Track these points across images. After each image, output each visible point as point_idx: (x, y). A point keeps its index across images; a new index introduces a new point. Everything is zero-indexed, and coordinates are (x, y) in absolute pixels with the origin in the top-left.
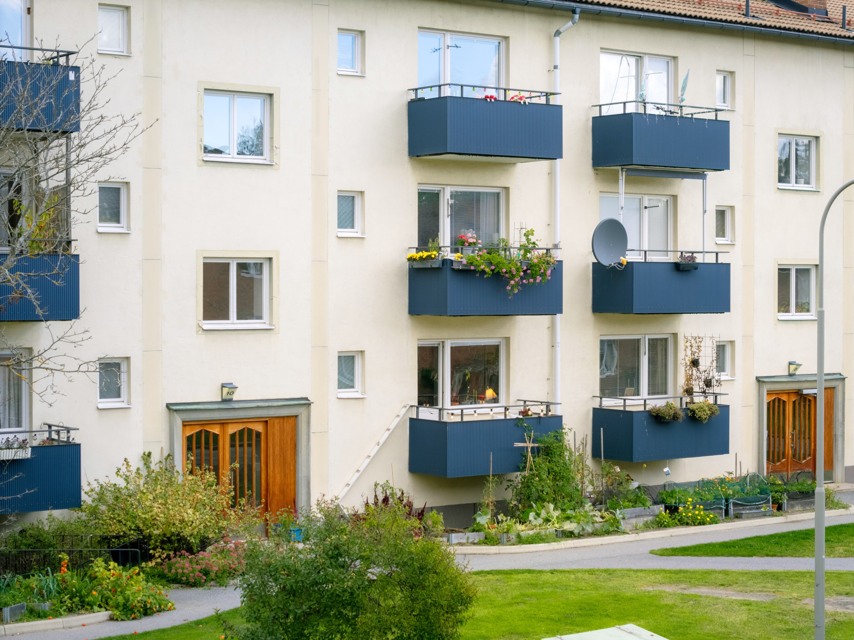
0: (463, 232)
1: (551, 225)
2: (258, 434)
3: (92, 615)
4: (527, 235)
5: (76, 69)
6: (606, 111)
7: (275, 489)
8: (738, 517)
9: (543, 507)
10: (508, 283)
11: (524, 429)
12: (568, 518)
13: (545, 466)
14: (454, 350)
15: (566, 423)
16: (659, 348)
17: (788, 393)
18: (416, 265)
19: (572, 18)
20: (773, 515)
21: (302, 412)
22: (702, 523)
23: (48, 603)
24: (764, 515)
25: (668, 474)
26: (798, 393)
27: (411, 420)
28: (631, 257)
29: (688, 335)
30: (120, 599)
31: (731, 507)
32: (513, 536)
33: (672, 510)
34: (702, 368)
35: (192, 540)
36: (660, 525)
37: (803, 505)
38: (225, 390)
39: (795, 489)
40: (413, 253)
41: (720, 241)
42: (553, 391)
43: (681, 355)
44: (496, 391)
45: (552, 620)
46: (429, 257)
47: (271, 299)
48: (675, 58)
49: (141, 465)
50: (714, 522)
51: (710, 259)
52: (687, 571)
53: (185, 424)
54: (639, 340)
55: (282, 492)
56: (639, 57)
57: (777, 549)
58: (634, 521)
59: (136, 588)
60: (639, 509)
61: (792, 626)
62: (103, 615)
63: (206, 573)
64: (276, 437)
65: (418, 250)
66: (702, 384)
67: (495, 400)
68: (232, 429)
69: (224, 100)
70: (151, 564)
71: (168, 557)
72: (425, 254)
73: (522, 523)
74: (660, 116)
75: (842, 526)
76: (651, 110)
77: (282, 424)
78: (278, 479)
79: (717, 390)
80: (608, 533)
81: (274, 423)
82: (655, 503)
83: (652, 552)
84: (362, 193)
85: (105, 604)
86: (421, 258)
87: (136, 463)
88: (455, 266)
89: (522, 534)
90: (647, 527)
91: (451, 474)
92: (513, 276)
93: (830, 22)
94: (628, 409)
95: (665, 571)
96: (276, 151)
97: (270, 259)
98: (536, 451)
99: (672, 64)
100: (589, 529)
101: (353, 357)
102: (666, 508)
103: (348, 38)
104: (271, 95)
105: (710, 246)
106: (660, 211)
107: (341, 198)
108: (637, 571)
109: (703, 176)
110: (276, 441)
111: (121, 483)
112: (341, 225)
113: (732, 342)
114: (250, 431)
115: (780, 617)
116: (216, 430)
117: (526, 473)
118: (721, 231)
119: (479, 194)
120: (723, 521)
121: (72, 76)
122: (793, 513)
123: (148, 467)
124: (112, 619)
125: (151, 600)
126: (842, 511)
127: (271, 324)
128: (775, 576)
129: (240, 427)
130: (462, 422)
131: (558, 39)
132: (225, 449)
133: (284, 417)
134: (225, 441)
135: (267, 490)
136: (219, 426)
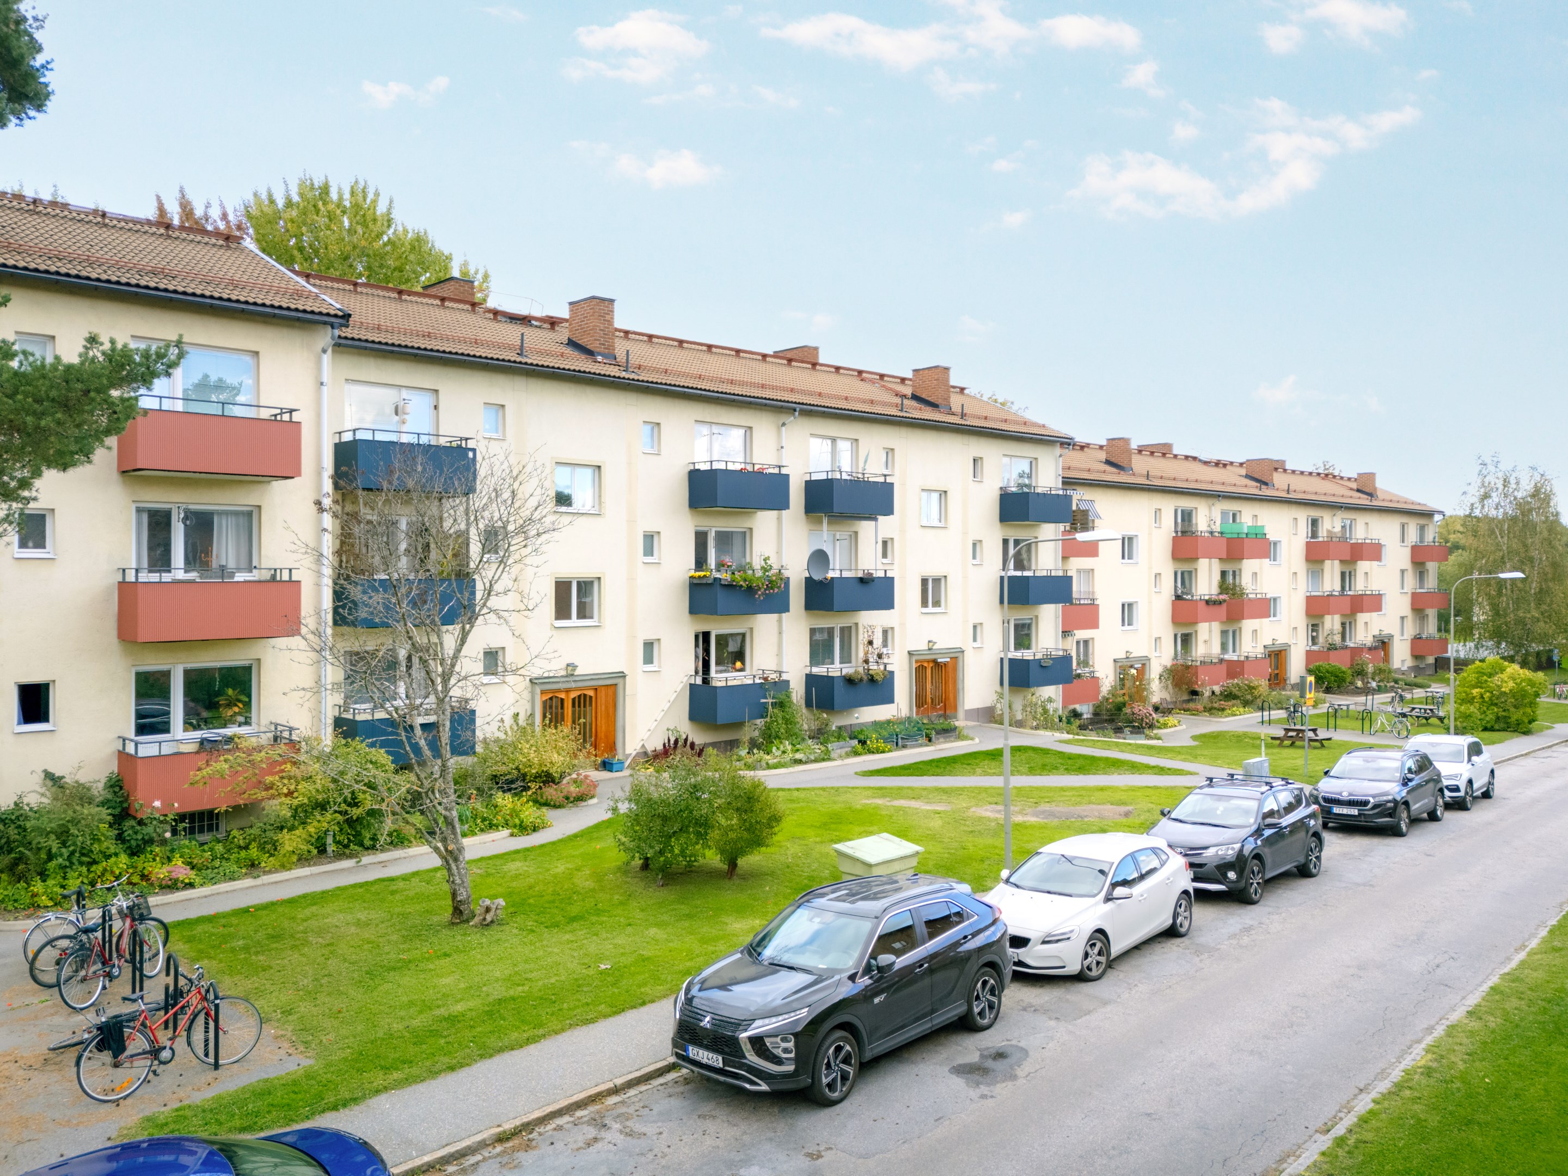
0: (723, 558)
1: (779, 552)
2: (591, 697)
3: (498, 833)
4: (765, 560)
5: (474, 450)
6: (815, 477)
7: (601, 735)
8: (904, 747)
9: (781, 743)
10: (756, 593)
11: (766, 690)
12: (798, 750)
13: (780, 714)
14: (717, 636)
15: (792, 685)
16: (846, 632)
17: (928, 661)
18: (695, 581)
19: (794, 415)
20: (927, 745)
21: (620, 681)
22: (883, 752)
23: (466, 826)
24: (921, 745)
25: (857, 718)
26: (935, 661)
27: (691, 685)
28: (831, 574)
29: (865, 624)
30: (517, 821)
31: (900, 740)
32: (764, 764)
33: (863, 743)
34: (875, 645)
35: (556, 775)
36: (856, 754)
37: (945, 738)
38: (570, 668)
39: (939, 727)
40: (692, 573)
41: (885, 561)
42: (780, 662)
43: (861, 637)
44: (743, 663)
45: (816, 827)
46: (705, 576)
47: (600, 606)
48: (857, 440)
49: (512, 721)
50: (890, 751)
51: (881, 574)
52: (886, 788)
53: (543, 692)
54: (833, 628)
55: (606, 737)
56: (834, 440)
57: (939, 771)
58: (839, 751)
59: (527, 813)
60: (842, 743)
61: (973, 829)
62: (506, 832)
63: (567, 798)
64: (603, 699)
65: (696, 570)
66: (875, 657)
67: (742, 670)
68: (573, 695)
69: (568, 470)
70: (529, 793)
71: (540, 788)
72: (702, 574)
73: (768, 754)
74: (851, 480)
75: (975, 753)
76: (845, 476)
77: (606, 690)
78: (604, 728)
79: (886, 661)
80: (824, 760)
81: (601, 690)
82: (851, 738)
83: (856, 773)
84: (659, 533)
85: (506, 824)
86: (699, 577)
87: (509, 721)
88: (723, 582)
89: (770, 762)
90: (848, 755)
91: (720, 721)
92: (760, 589)
93: (953, 414)
94: (830, 674)
95: (870, 788)
96: (603, 505)
97: (599, 578)
98: (774, 705)
99: (854, 444)
100: (812, 758)
101: (652, 643)
102: (860, 742)
103: (648, 427)
104: (599, 467)
105: (880, 566)
106: (846, 543)
107: (645, 536)
108: (853, 788)
109: (875, 519)
110: (603, 702)
111: (502, 736)
112: (645, 554)
113: (892, 628)
114: (585, 695)
115: (963, 822)
116: (563, 696)
117: (768, 719)
118: (885, 555)
119: (732, 532)
120: (895, 750)
121: (471, 454)
122: (939, 743)
123: (518, 725)
124: (512, 835)
125: (538, 820)
126: (970, 742)
127: (599, 622)
128: (945, 791)
129: (579, 693)
130: (727, 687)
131: (784, 428)
132: (568, 708)
133: (608, 686)
134: (569, 704)
135: (597, 736)
136: (565, 693)
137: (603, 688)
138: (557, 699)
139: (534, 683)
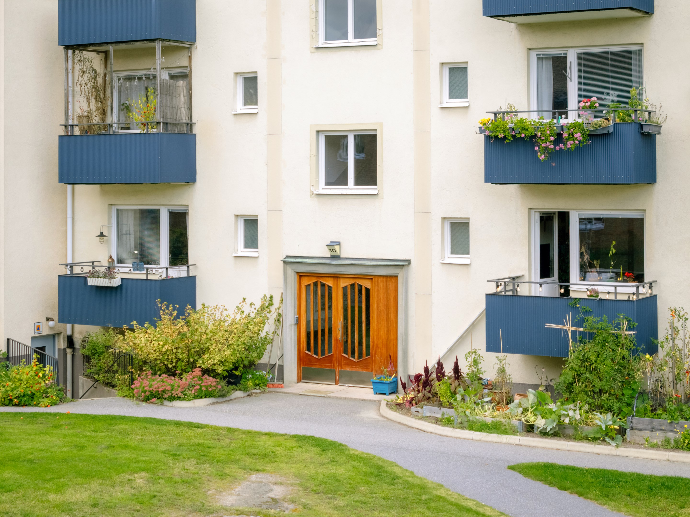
21: (400, 272)
53: (300, 275)
64: (380, 294)
68: (344, 283)
77: (385, 282)
81: (378, 281)
96: (379, 32)
101: (467, 224)
107: (452, 70)
110: (380, 298)
112: (452, 95)
114: (359, 286)
116: (330, 282)
129: (351, 282)
132: (337, 300)
133: (386, 276)
134: (337, 293)
135: (373, 342)
136: (332, 279)
137: (380, 279)
138: (323, 285)
139: (284, 262)
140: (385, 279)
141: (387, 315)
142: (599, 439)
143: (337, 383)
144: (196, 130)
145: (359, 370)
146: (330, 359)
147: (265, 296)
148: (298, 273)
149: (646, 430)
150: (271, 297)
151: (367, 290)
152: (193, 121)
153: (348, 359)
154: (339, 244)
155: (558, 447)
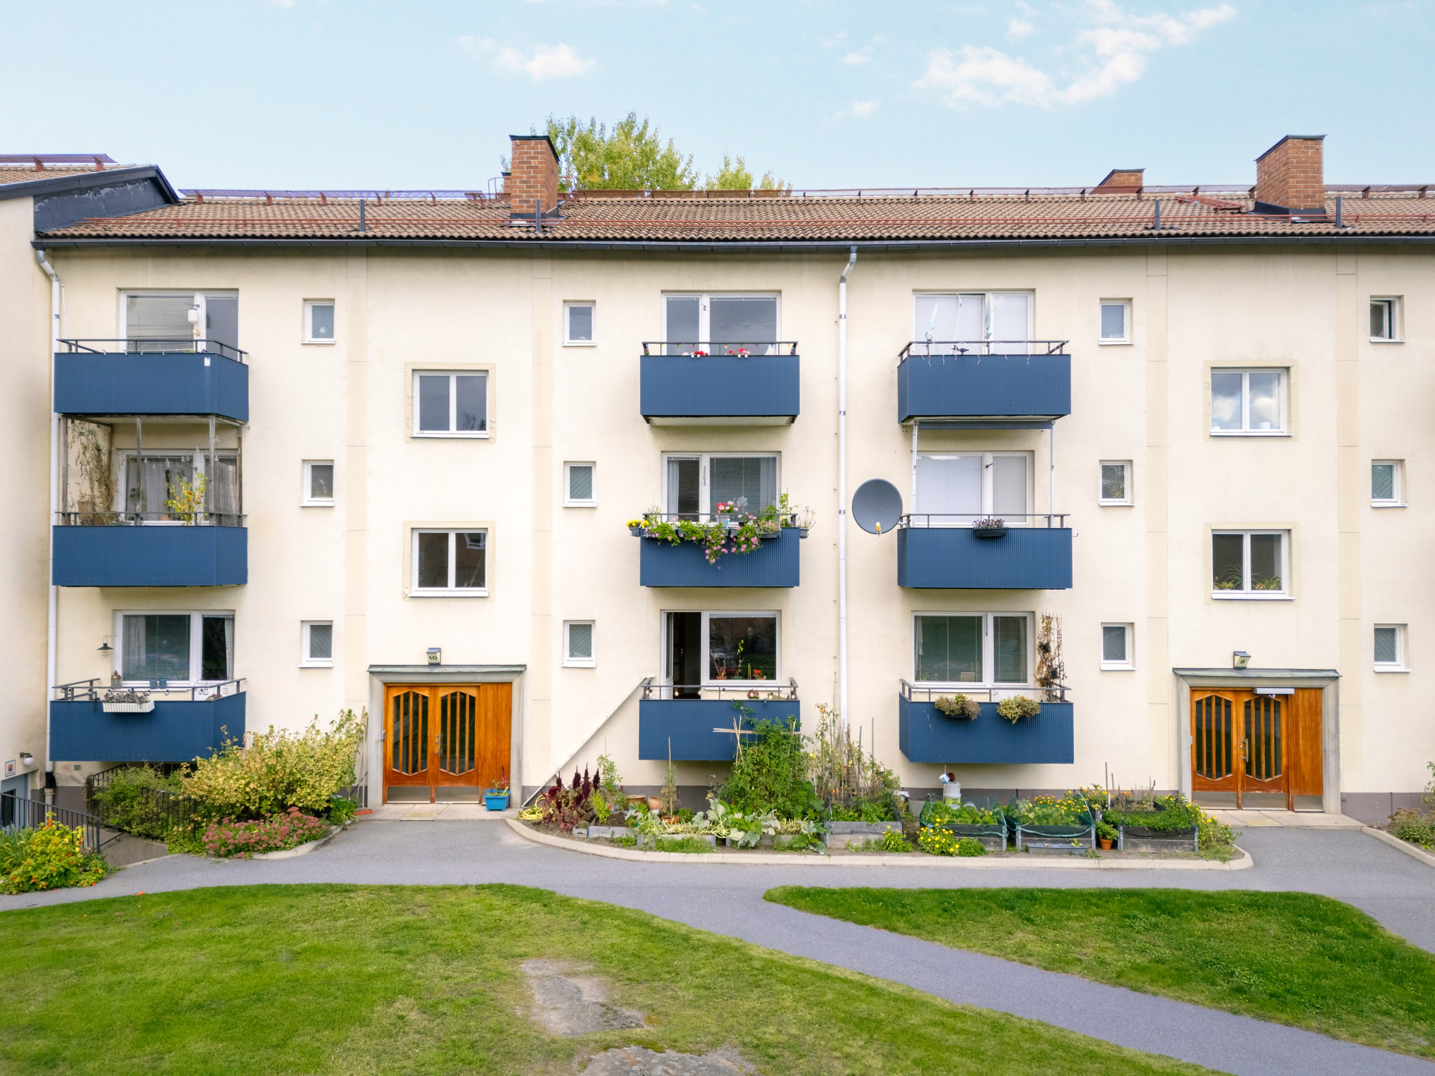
1: (837, 490)
7: (487, 753)
12: (738, 825)
14: (712, 621)
17: (1236, 691)
19: (849, 259)
21: (515, 679)
24: (1070, 854)
26: (1252, 692)
31: (1019, 837)
37: (1158, 847)
41: (1109, 502)
42: (839, 671)
48: (1033, 291)
53: (388, 686)
54: (978, 619)
56: (982, 296)
64: (488, 703)
68: (442, 693)
77: (496, 689)
78: (490, 744)
81: (486, 689)
84: (595, 463)
90: (865, 848)
97: (486, 529)
98: (749, 741)
101: (590, 626)
104: (487, 371)
107: (572, 469)
110: (488, 706)
112: (574, 495)
113: (1132, 625)
114: (462, 695)
116: (426, 693)
127: (488, 591)
129: (453, 691)
131: (842, 286)
132: (434, 711)
133: (498, 683)
134: (435, 704)
135: (480, 754)
136: (428, 689)
137: (489, 687)
138: (416, 696)
139: (371, 672)
140: (495, 686)
141: (498, 724)
142: (804, 848)
143: (433, 801)
144: (247, 523)
145: (461, 785)
146: (423, 776)
147: (342, 711)
148: (385, 684)
149: (845, 833)
150: (350, 712)
151: (472, 699)
152: (244, 513)
153: (447, 774)
154: (439, 650)
155: (766, 861)
